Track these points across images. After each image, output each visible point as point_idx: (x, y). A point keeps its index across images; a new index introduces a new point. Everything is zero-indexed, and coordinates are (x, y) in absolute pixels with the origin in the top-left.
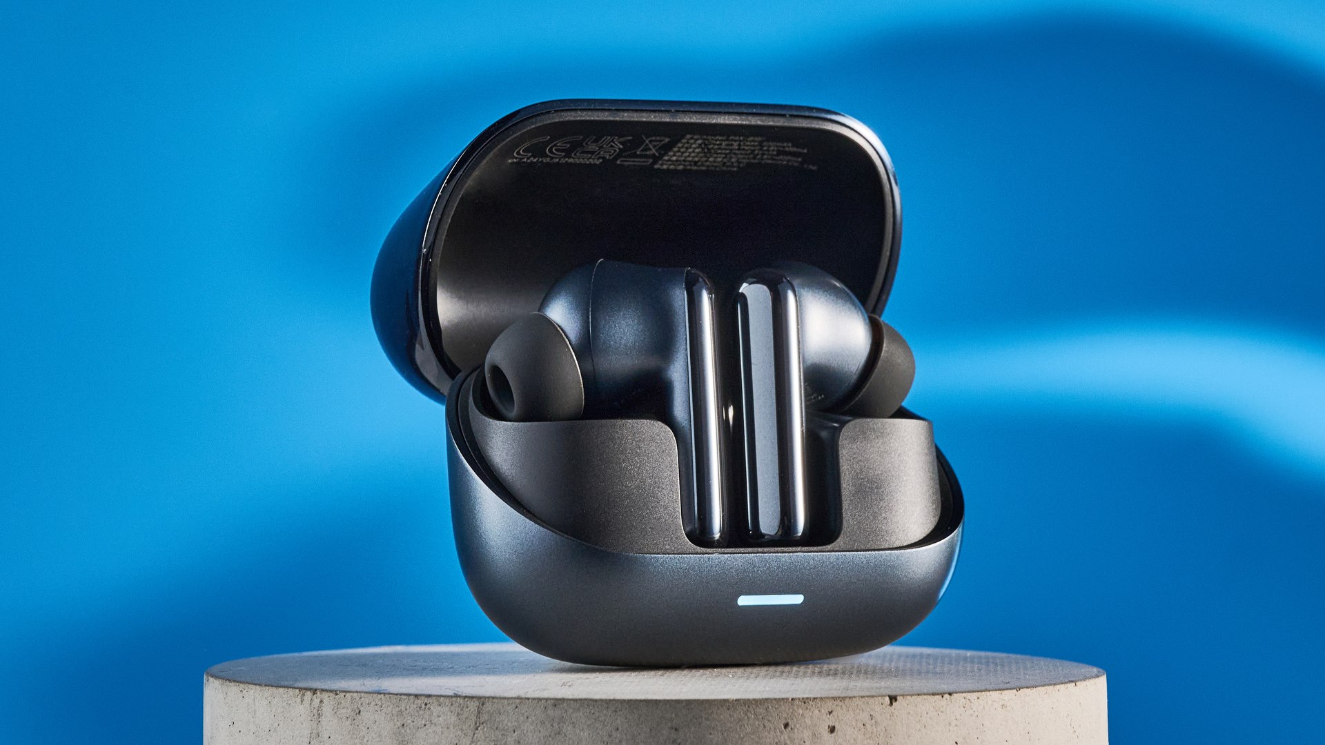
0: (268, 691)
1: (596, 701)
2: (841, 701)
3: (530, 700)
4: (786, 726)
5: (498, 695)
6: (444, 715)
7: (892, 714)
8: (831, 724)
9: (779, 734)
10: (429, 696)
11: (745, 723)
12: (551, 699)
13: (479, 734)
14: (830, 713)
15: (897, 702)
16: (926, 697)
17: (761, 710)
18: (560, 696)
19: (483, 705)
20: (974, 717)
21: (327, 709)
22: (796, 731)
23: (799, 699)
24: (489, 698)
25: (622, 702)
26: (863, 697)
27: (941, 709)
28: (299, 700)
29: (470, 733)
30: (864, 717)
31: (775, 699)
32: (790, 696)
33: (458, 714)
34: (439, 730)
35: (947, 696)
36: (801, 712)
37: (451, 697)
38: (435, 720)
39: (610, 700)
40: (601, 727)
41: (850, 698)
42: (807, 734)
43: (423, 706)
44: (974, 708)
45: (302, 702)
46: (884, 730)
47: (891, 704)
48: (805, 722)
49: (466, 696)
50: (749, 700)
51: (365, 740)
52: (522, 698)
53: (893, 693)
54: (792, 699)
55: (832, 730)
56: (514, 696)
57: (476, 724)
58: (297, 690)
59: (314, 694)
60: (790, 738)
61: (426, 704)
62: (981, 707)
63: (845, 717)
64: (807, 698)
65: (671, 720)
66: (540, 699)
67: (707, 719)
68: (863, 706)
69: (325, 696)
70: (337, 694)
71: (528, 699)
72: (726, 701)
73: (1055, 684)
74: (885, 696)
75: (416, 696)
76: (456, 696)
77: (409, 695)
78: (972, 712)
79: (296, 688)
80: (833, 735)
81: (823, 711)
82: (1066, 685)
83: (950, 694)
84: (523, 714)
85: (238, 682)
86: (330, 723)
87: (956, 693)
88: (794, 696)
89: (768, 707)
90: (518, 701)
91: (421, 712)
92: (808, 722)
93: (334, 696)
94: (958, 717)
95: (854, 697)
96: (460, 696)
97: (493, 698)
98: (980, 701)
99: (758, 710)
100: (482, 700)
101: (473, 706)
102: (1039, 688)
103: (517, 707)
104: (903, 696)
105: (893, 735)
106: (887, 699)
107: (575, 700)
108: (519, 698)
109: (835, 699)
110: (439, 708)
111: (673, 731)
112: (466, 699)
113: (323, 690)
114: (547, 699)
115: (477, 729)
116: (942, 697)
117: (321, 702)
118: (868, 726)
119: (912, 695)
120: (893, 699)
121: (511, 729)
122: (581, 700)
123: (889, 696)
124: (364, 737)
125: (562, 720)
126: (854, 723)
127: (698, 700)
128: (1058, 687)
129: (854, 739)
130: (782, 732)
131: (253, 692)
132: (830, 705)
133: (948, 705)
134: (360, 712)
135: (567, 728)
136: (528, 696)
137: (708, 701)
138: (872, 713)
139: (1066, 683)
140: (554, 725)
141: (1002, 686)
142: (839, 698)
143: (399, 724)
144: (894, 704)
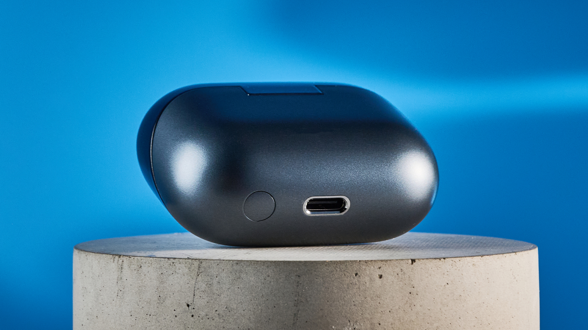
0: (98, 256)
1: (258, 261)
2: (385, 262)
3: (225, 261)
4: (356, 274)
5: (209, 258)
6: (182, 268)
7: (412, 269)
8: (380, 274)
9: (352, 279)
10: (175, 258)
11: (335, 272)
12: (235, 260)
13: (200, 278)
14: (380, 268)
15: (416, 263)
16: (431, 260)
17: (343, 266)
18: (240, 259)
19: (201, 263)
20: (457, 271)
21: (125, 265)
22: (361, 277)
23: (363, 261)
24: (204, 259)
25: (271, 262)
26: (397, 260)
27: (440, 266)
28: (112, 260)
29: (195, 278)
30: (398, 270)
31: (350, 261)
32: (358, 259)
33: (189, 268)
34: (179, 276)
35: (442, 260)
36: (364, 267)
37: (186, 259)
38: (177, 271)
39: (265, 261)
40: (260, 275)
41: (390, 260)
42: (367, 279)
43: (172, 264)
44: (457, 266)
45: (114, 261)
46: (408, 277)
47: (412, 263)
48: (366, 273)
49: (193, 259)
50: (337, 261)
51: (144, 281)
52: (221, 260)
53: (413, 258)
54: (360, 261)
55: (381, 277)
56: (217, 259)
57: (198, 273)
58: (111, 256)
59: (119, 257)
60: (358, 281)
61: (173, 263)
62: (461, 265)
63: (387, 270)
64: (367, 261)
65: (297, 271)
66: (230, 261)
67: (315, 271)
68: (397, 264)
69: (124, 258)
70: (130, 258)
71: (224, 260)
72: (325, 262)
73: (503, 254)
74: (409, 259)
75: (168, 258)
76: (188, 258)
77: (165, 258)
78: (456, 268)
79: (111, 254)
80: (382, 279)
81: (376, 267)
82: (510, 254)
83: (444, 259)
84: (221, 268)
85: (85, 251)
86: (126, 272)
87: (447, 258)
88: (361, 259)
89: (347, 265)
90: (218, 261)
91: (171, 267)
92: (368, 272)
93: (129, 258)
94: (449, 270)
95: (392, 260)
96: (190, 259)
97: (207, 260)
98: (461, 262)
99: (341, 266)
100: (200, 261)
101: (196, 263)
102: (494, 256)
103: (218, 265)
104: (419, 259)
105: (413, 280)
106: (410, 261)
107: (248, 261)
108: (220, 260)
109: (382, 261)
110: (180, 265)
111: (297, 277)
112: (193, 260)
113: (124, 256)
114: (233, 261)
115: (198, 276)
116: (440, 260)
117: (123, 261)
118: (400, 275)
119: (423, 259)
120: (413, 261)
121: (215, 276)
122: (250, 261)
123: (411, 259)
124: (143, 280)
125: (241, 271)
126: (392, 273)
127: (310, 261)
128: (505, 255)
129: (392, 282)
130: (354, 278)
131: (92, 256)
132: (380, 264)
133: (443, 264)
134: (141, 267)
135: (243, 275)
136: (225, 259)
137: (315, 262)
138: (402, 268)
139: (510, 253)
140: (237, 274)
141: (474, 255)
142: (384, 260)
143: (160, 273)
144: (414, 263)
